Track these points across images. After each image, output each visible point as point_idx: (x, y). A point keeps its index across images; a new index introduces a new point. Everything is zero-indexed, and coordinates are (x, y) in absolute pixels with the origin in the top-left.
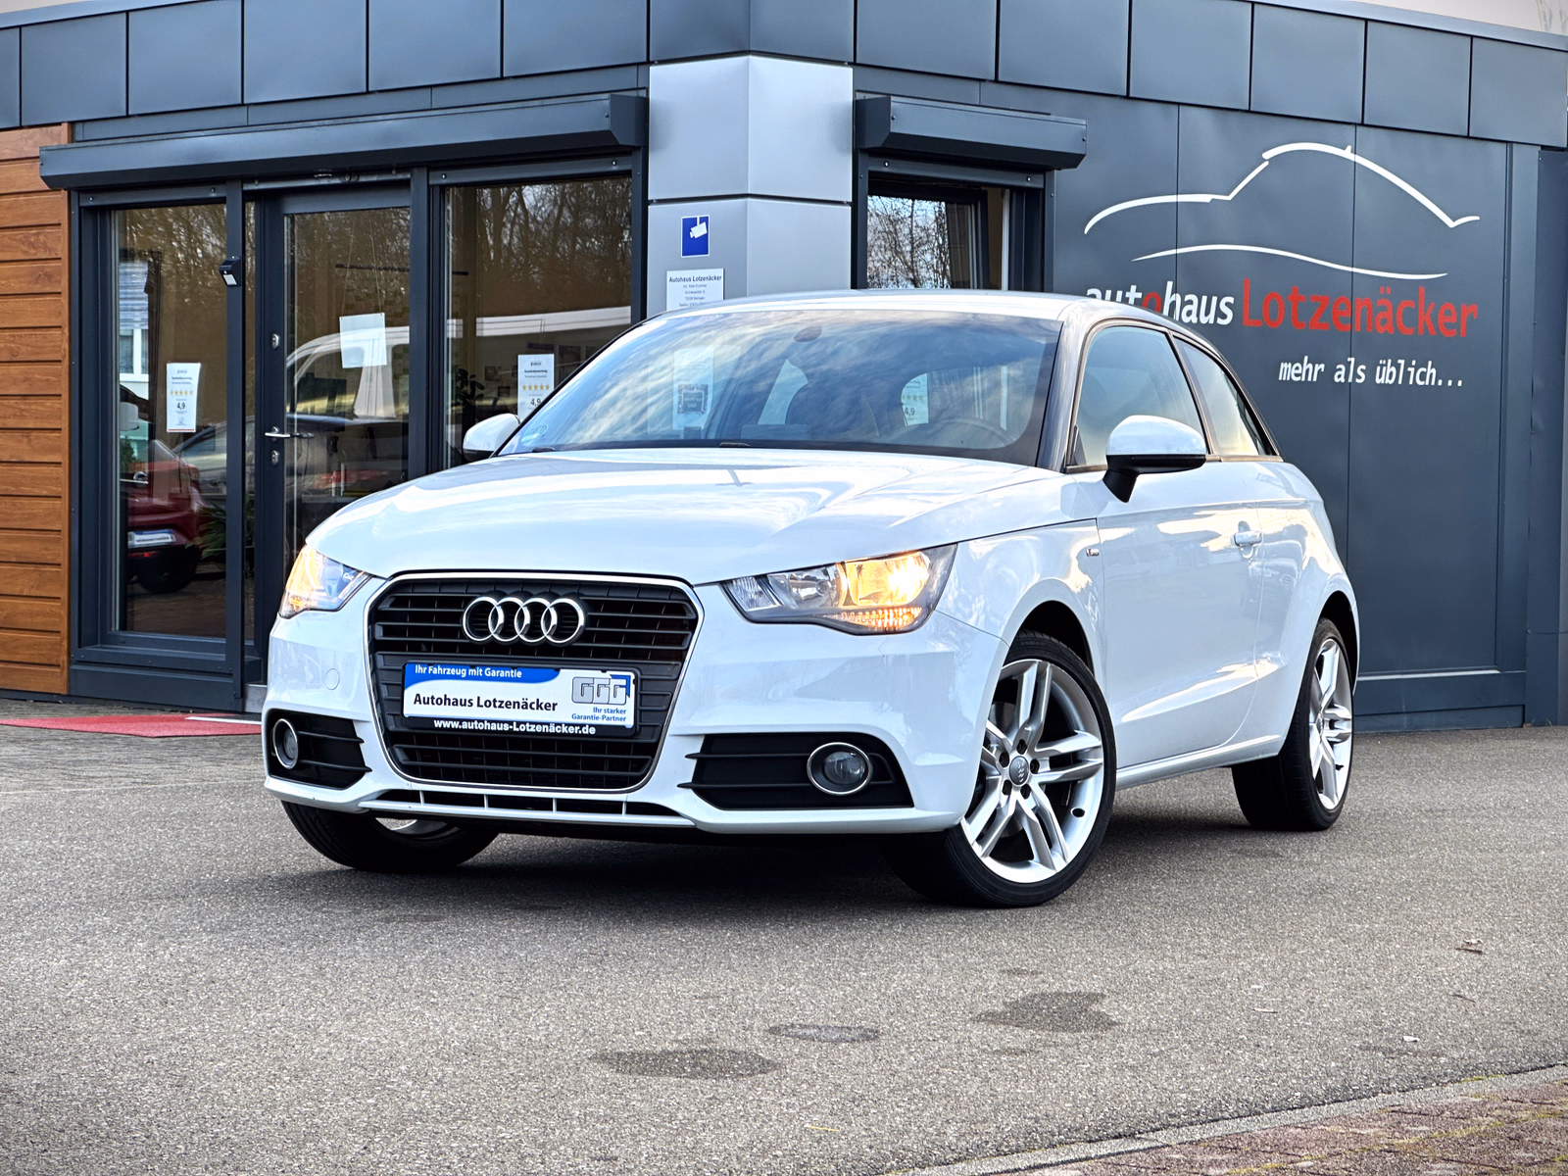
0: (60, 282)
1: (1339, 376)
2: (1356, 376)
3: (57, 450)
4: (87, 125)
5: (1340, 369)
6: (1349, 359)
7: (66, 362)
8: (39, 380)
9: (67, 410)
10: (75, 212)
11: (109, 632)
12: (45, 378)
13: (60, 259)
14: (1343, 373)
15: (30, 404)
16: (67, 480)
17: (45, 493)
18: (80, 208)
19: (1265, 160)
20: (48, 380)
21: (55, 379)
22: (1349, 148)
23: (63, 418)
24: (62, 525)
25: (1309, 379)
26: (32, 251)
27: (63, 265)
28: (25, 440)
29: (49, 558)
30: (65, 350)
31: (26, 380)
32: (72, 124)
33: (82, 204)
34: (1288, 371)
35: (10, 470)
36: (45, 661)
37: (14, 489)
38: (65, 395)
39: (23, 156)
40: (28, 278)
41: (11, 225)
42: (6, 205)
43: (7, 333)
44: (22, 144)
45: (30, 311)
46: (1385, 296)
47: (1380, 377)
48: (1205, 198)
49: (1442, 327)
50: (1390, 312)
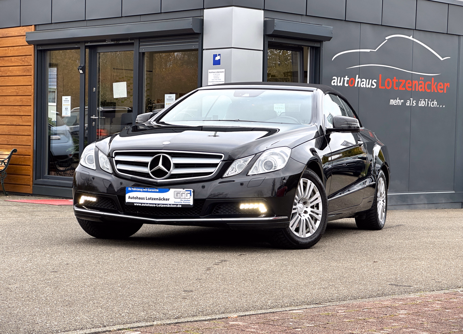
0: (31, 72)
1: (408, 104)
2: (413, 104)
3: (30, 122)
4: (40, 26)
5: (408, 102)
6: (411, 99)
7: (33, 96)
8: (25, 101)
9: (33, 110)
11: (45, 175)
12: (26, 100)
14: (409, 103)
15: (22, 108)
16: (33, 130)
17: (26, 134)
18: (37, 50)
19: (386, 40)
20: (27, 101)
21: (29, 101)
22: (411, 36)
23: (32, 112)
25: (399, 104)
26: (23, 63)
27: (32, 67)
28: (20, 118)
29: (27, 153)
30: (32, 92)
31: (21, 101)
32: (35, 25)
33: (38, 49)
34: (393, 102)
35: (16, 127)
36: (25, 184)
37: (17, 133)
38: (32, 106)
39: (21, 35)
40: (22, 71)
41: (17, 55)
42: (15, 49)
43: (16, 87)
44: (20, 31)
45: (22, 81)
46: (422, 80)
47: (420, 104)
48: (368, 50)
49: (439, 90)
50: (423, 85)
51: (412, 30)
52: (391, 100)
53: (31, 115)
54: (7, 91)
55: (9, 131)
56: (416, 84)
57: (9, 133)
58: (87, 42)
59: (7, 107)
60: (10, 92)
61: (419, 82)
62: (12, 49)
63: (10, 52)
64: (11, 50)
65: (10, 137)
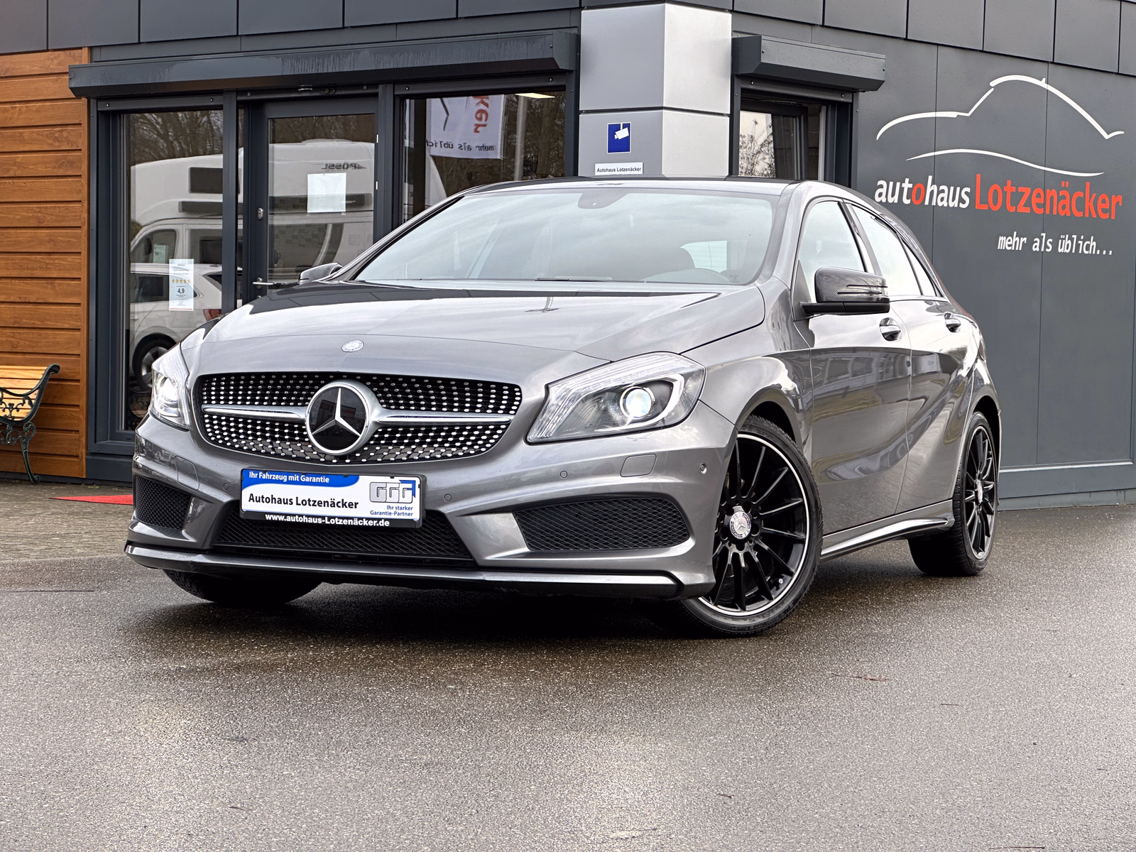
0: (80, 168)
1: (1036, 247)
2: (1046, 247)
3: (79, 294)
4: (103, 49)
5: (1036, 242)
6: (1042, 234)
7: (85, 227)
8: (61, 241)
9: (86, 264)
10: (94, 114)
11: (117, 431)
12: (67, 240)
13: (81, 150)
14: (1038, 244)
15: (54, 259)
16: (86, 316)
17: (66, 326)
18: (98, 112)
19: (992, 87)
20: (70, 241)
21: (75, 240)
22: (1044, 79)
23: (82, 269)
24: (82, 350)
25: (1017, 249)
26: (57, 144)
27: (83, 154)
28: (49, 286)
29: (71, 376)
30: (84, 219)
31: (50, 240)
32: (91, 48)
33: (98, 109)
34: (1004, 243)
35: (36, 309)
36: (66, 453)
37: (40, 323)
38: (84, 253)
39: (50, 72)
40: (53, 165)
41: (39, 124)
42: (34, 109)
43: (34, 206)
44: (48, 63)
45: (52, 189)
46: (1065, 188)
47: (1061, 248)
48: (953, 115)
49: (1100, 212)
50: (1068, 199)
51: (1046, 65)
52: (1001, 238)
53: (80, 278)
54: (11, 216)
55: (15, 318)
56: (1052, 197)
57: (15, 322)
58: (244, 92)
59: (11, 256)
60: (18, 217)
61: (1058, 194)
62: (24, 109)
63: (19, 116)
64: (20, 110)
65: (19, 333)
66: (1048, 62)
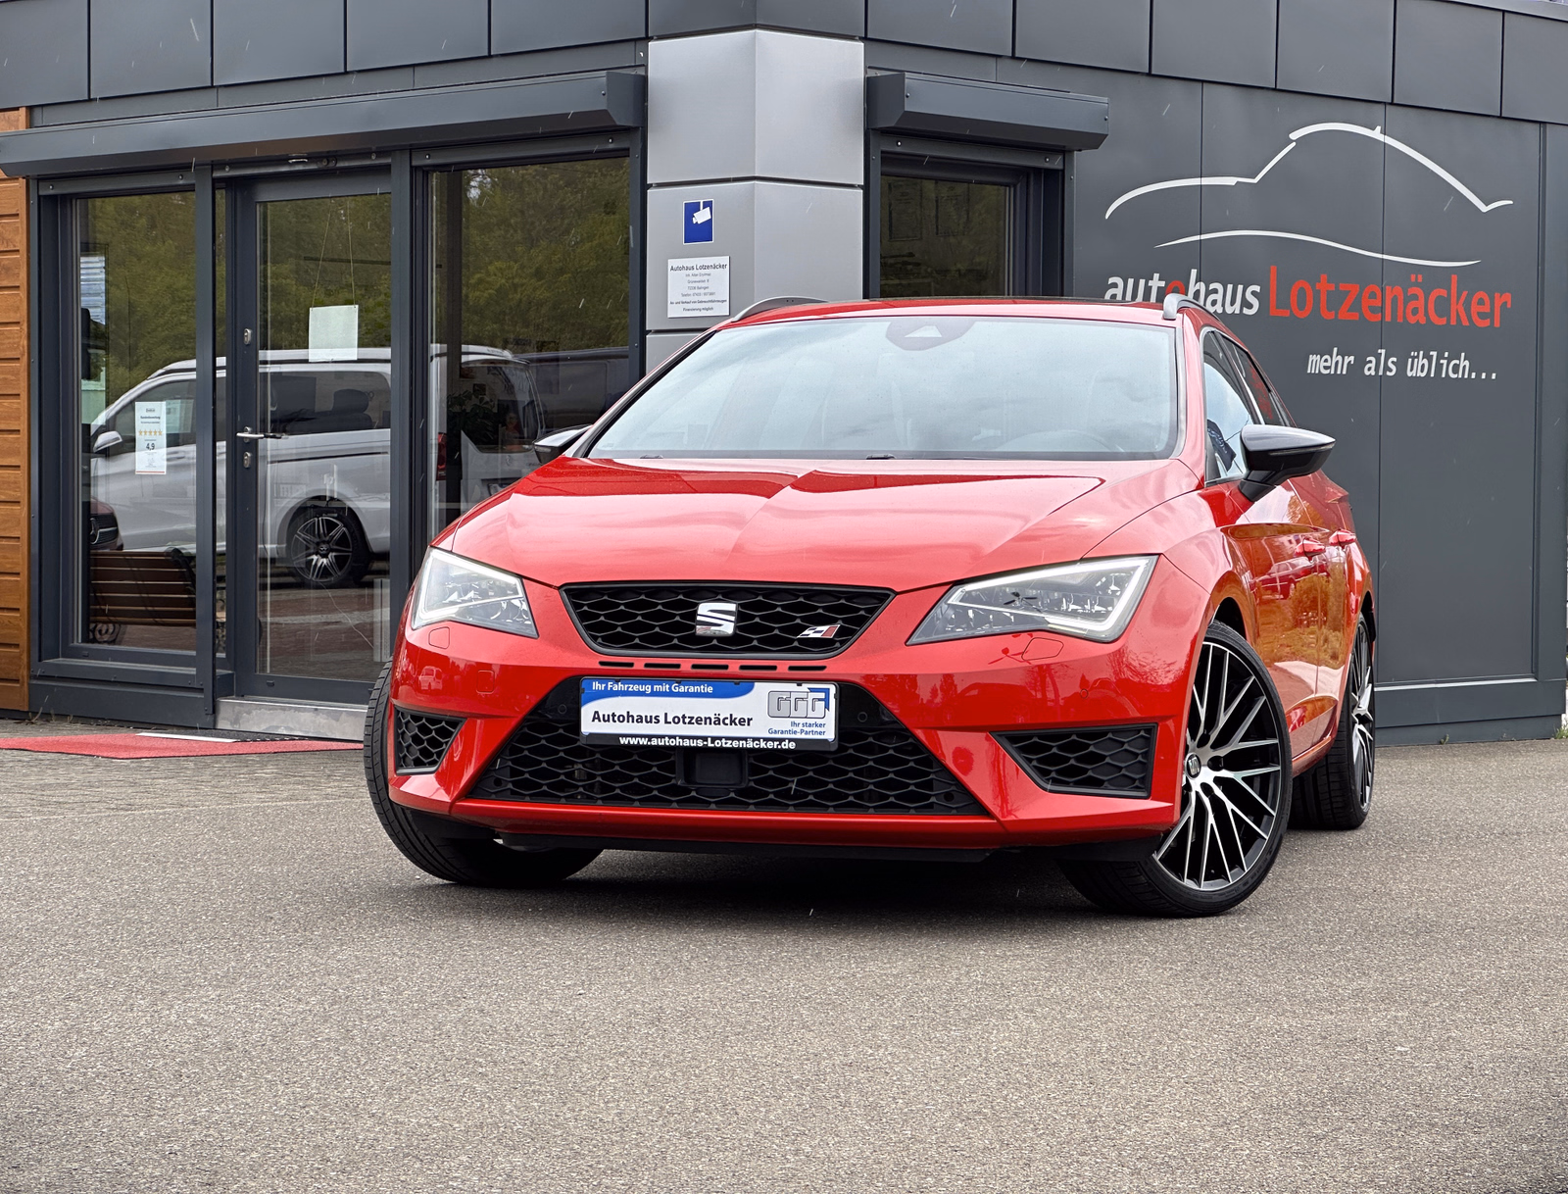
0: (17, 276)
1: (1369, 369)
2: (1387, 368)
3: (16, 453)
4: (48, 109)
5: (1370, 362)
6: (1379, 351)
9: (26, 410)
10: (34, 202)
11: (72, 645)
12: (2, 377)
13: (16, 251)
14: (1373, 365)
16: (26, 484)
17: (3, 497)
18: (40, 197)
19: (1292, 141)
20: (6, 379)
21: (12, 378)
22: (1379, 128)
23: (22, 418)
24: (21, 531)
25: (1339, 372)
27: (21, 257)
29: (6, 567)
30: (23, 347)
32: (30, 108)
33: (41, 193)
34: (1317, 364)
38: (24, 395)
46: (1416, 285)
47: (1412, 370)
48: (1231, 181)
49: (1475, 317)
50: (1422, 301)
51: (1382, 107)
52: (1312, 358)
53: (19, 431)
56: (1395, 298)
58: (220, 165)
61: (1405, 293)
66: (1385, 103)
